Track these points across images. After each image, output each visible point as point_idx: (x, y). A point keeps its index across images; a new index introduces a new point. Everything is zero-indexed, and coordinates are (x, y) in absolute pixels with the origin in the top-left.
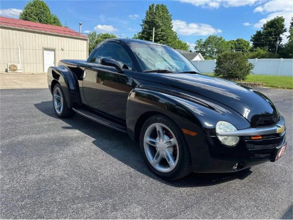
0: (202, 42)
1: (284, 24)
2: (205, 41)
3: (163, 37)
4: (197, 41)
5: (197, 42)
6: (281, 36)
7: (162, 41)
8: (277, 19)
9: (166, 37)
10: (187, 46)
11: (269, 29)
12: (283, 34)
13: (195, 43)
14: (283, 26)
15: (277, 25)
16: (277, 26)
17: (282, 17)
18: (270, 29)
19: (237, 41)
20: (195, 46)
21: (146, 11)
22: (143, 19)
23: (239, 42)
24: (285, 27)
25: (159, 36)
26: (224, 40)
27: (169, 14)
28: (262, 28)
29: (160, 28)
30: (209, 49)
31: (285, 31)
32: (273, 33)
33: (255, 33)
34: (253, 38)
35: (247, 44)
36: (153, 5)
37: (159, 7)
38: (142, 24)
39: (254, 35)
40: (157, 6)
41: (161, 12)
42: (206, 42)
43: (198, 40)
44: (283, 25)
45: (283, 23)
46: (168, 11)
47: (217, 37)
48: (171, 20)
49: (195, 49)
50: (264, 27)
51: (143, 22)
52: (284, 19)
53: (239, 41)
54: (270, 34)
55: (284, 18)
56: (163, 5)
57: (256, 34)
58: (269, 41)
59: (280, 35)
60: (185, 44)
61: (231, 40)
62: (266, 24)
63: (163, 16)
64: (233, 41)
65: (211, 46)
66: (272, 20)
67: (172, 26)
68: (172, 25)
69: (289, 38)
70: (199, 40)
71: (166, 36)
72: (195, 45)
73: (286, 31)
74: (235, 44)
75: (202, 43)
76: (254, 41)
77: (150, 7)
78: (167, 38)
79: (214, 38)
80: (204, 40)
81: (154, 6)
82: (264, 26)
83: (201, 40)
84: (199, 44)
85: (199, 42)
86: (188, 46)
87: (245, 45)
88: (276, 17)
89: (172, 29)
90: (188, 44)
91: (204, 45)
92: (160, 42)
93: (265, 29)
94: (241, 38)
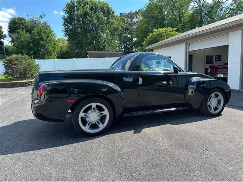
69: (11, 43)
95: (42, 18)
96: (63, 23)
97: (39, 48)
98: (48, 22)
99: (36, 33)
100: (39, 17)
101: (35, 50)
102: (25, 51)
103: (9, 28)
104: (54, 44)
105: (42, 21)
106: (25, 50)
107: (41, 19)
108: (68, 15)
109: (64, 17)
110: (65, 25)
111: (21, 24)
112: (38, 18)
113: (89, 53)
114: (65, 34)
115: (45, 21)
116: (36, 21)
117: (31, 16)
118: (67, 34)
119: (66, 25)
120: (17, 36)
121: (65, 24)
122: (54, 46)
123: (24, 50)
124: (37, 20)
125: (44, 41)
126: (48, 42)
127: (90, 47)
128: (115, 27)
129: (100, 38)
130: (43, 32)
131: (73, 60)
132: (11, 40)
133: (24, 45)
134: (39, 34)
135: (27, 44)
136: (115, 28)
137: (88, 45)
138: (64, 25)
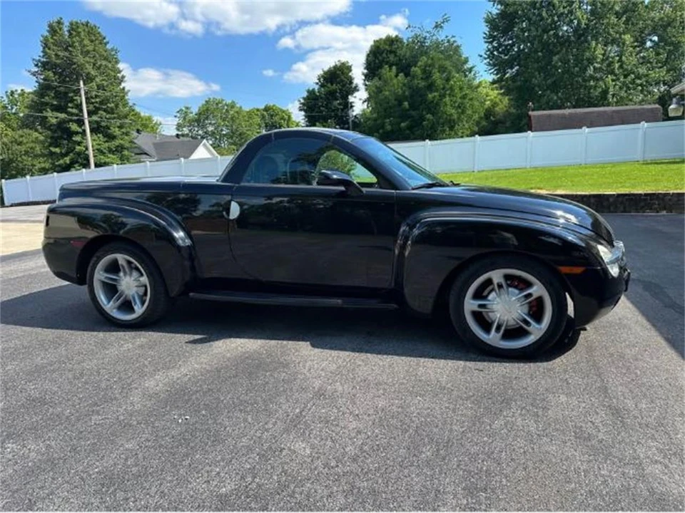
0: (192, 113)
1: (353, 76)
2: (197, 110)
3: (106, 104)
4: (178, 112)
5: (178, 115)
6: (351, 99)
7: (105, 114)
8: (340, 66)
9: (113, 105)
10: (154, 122)
11: (329, 85)
12: (354, 95)
13: (176, 116)
14: (351, 80)
15: (342, 77)
16: (342, 81)
17: (348, 62)
18: (332, 85)
19: (267, 109)
20: (176, 123)
21: (42, 36)
22: (38, 58)
23: (271, 111)
24: (355, 82)
25: (93, 101)
26: (241, 107)
27: (108, 47)
28: (317, 84)
29: (92, 82)
30: (210, 129)
31: (356, 89)
32: (338, 94)
33: (305, 94)
34: (303, 104)
35: (286, 117)
36: (59, 23)
37: (78, 27)
38: (36, 69)
39: (304, 99)
40: (71, 24)
41: (86, 42)
42: (200, 114)
43: (181, 110)
44: (351, 77)
45: (350, 74)
46: (104, 38)
47: (224, 102)
48: (117, 62)
49: (178, 130)
50: (320, 81)
51: (36, 65)
52: (351, 67)
53: (270, 109)
54: (331, 95)
55: (350, 64)
56: (88, 22)
57: (307, 96)
58: (333, 111)
59: (350, 97)
60: (149, 119)
61: (252, 108)
62: (322, 76)
63: (94, 50)
64: (258, 110)
65: (213, 122)
66: (330, 68)
67: (123, 77)
68: (122, 73)
69: (366, 104)
70: (184, 109)
71: (113, 102)
72: (176, 121)
73: (358, 90)
74: (263, 117)
75: (191, 115)
76: (305, 111)
77: (50, 26)
78: (117, 106)
79: (217, 104)
80: (195, 110)
81: (63, 24)
82: (319, 79)
83: (187, 108)
84: (185, 119)
85: (184, 113)
86: (156, 123)
87: (283, 118)
88: (337, 63)
89: (123, 85)
90: (156, 119)
91: (198, 121)
92: (99, 115)
93: (322, 86)
94: (272, 105)
95: (441, 27)
96: (485, 34)
97: (422, 111)
98: (453, 37)
99: (419, 72)
100: (434, 26)
101: (413, 117)
102: (390, 122)
103: (366, 68)
104: (460, 98)
105: (441, 36)
106: (392, 119)
107: (438, 31)
108: (499, 7)
109: (490, 16)
110: (491, 38)
111: (391, 52)
112: (431, 30)
113: (534, 116)
114: (489, 64)
115: (447, 37)
116: (425, 38)
117: (415, 27)
118: (494, 65)
119: (494, 38)
120: (378, 85)
121: (491, 36)
122: (462, 104)
123: (388, 120)
124: (428, 35)
125: (437, 89)
126: (448, 92)
127: (555, 98)
128: (661, 19)
129: (592, 64)
130: (437, 66)
131: (474, 142)
132: (366, 97)
133: (390, 108)
134: (427, 74)
135: (396, 103)
136: (661, 23)
137: (549, 92)
138: (489, 40)
